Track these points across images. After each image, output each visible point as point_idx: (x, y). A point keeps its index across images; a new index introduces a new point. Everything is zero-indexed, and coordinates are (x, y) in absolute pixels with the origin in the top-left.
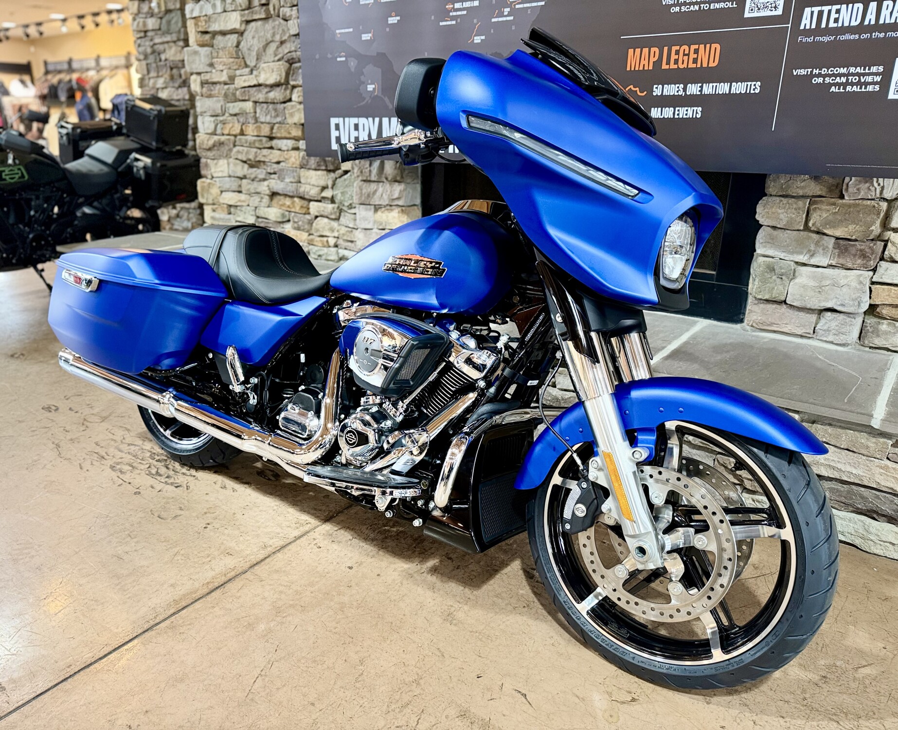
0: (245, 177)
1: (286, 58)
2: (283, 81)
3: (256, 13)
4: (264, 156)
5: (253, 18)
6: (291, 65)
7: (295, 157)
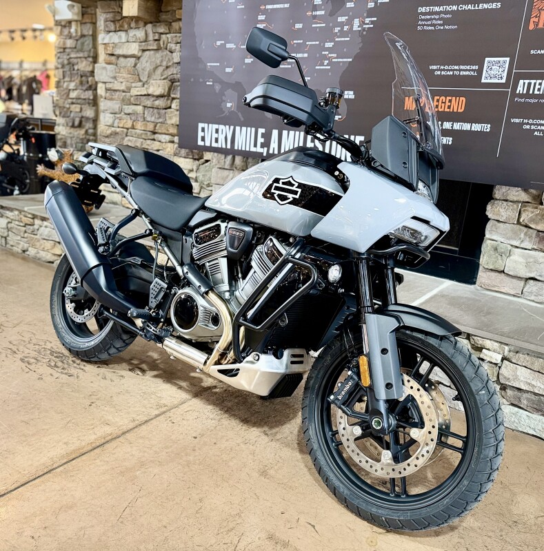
1: (169, 78)
2: (166, 94)
3: (150, 45)
4: (148, 145)
5: (148, 48)
6: (172, 83)
7: (170, 148)
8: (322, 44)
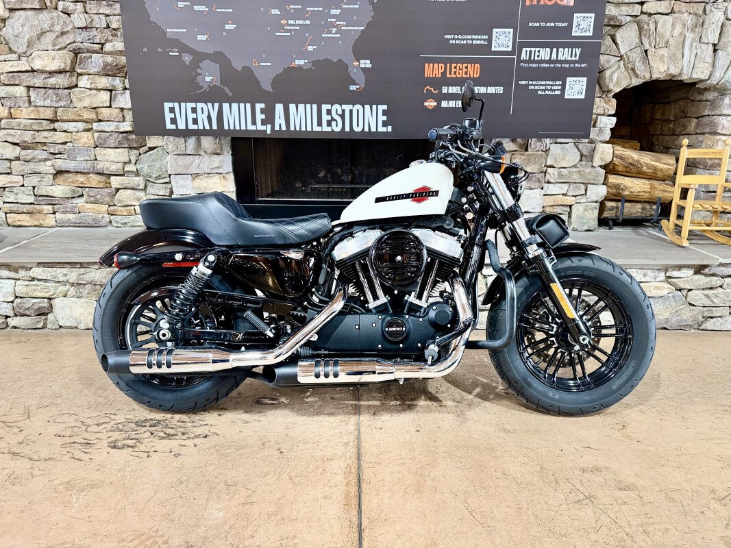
0: (18, 159)
1: (69, 48)
4: (46, 137)
5: (23, 7)
6: (76, 55)
7: (86, 139)
8: (327, 11)
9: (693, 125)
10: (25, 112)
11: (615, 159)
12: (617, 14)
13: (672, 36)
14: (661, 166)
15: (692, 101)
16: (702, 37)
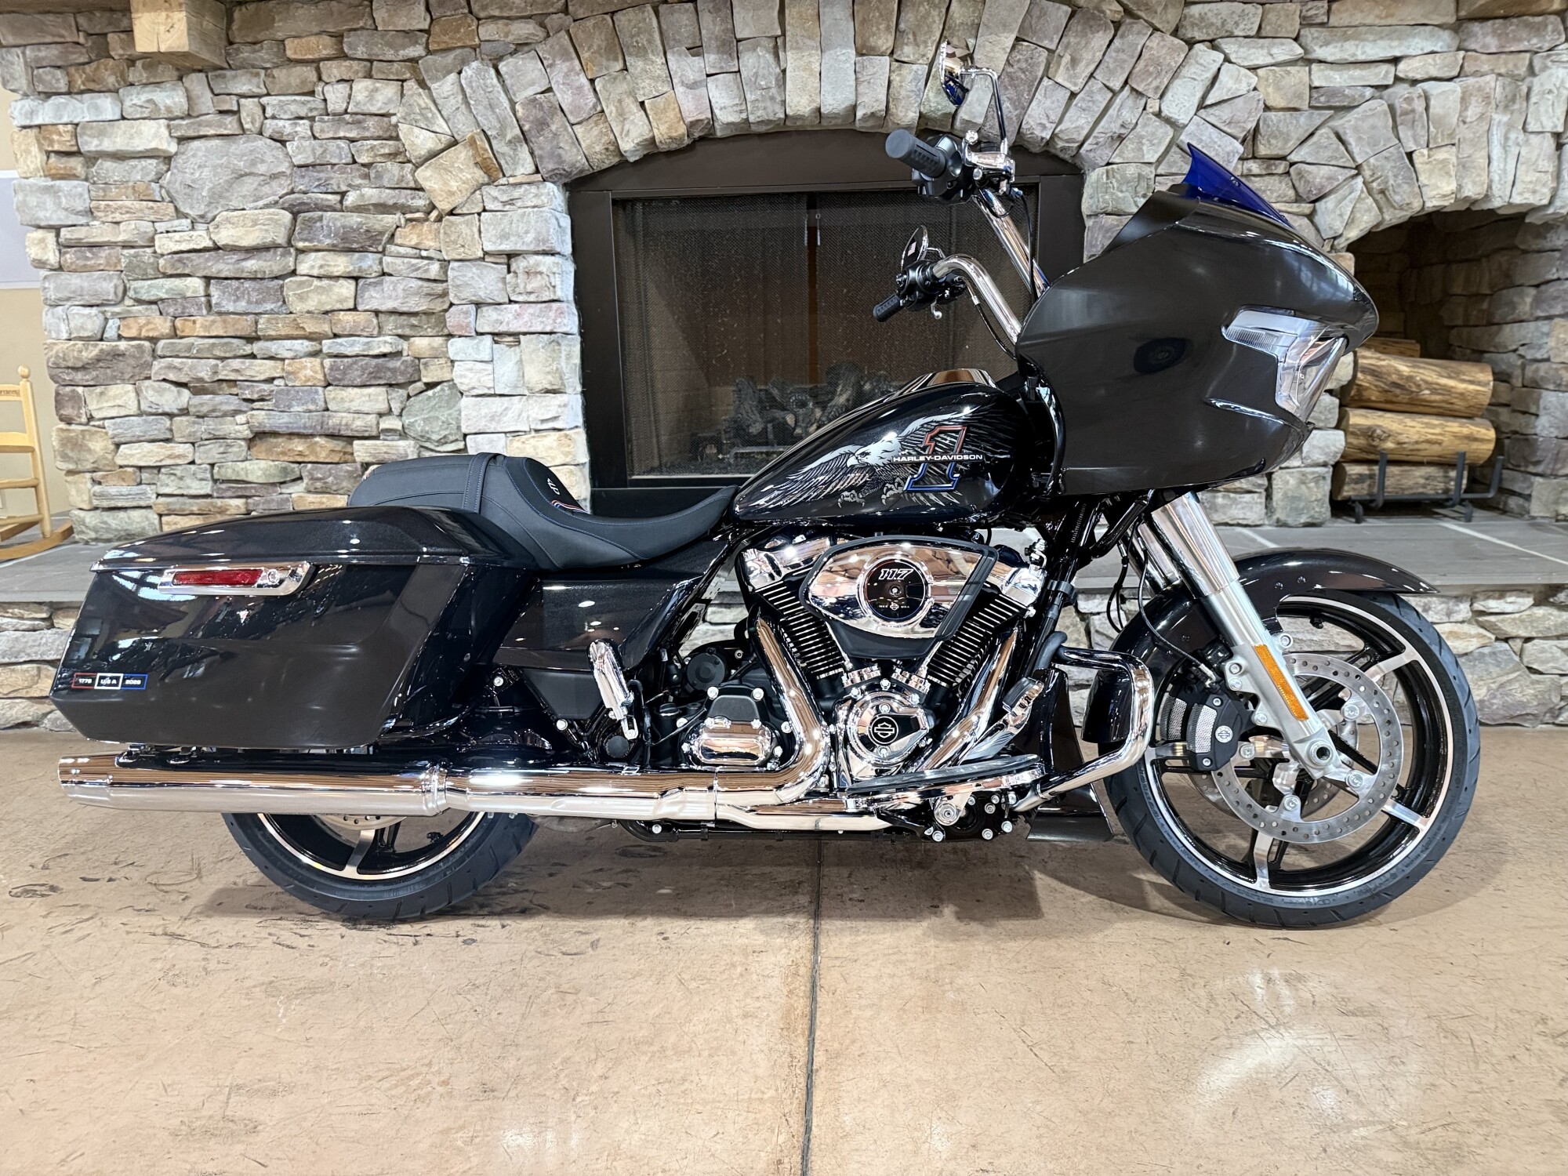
0: (185, 412)
1: (284, 203)
2: (281, 240)
3: (209, 125)
4: (237, 371)
5: (202, 133)
6: (295, 215)
7: (311, 369)
9: (1528, 300)
10: (202, 323)
11: (1360, 375)
12: (1344, 84)
13: (1464, 123)
14: (1462, 386)
15: (1525, 252)
16: (1529, 120)
